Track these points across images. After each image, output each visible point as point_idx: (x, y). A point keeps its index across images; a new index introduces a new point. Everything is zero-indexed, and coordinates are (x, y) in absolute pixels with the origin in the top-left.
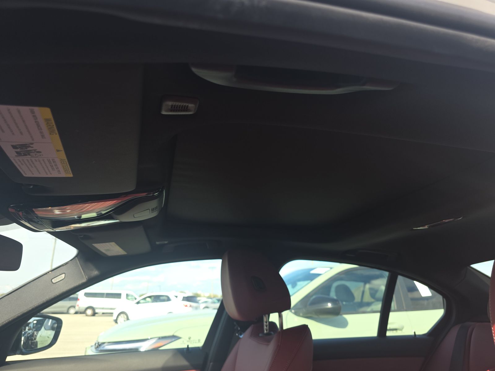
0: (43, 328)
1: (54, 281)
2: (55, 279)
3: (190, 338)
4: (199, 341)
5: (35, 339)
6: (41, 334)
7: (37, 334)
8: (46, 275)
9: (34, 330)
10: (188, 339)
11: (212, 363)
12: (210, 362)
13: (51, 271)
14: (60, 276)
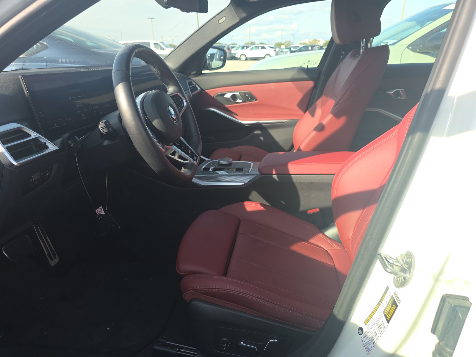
0: (214, 60)
1: (220, 22)
2: (220, 20)
3: (309, 61)
4: (316, 63)
5: (211, 67)
6: (214, 64)
7: (212, 63)
8: (214, 18)
9: (209, 60)
10: (308, 62)
11: (323, 77)
12: (322, 76)
13: (216, 15)
14: (223, 18)
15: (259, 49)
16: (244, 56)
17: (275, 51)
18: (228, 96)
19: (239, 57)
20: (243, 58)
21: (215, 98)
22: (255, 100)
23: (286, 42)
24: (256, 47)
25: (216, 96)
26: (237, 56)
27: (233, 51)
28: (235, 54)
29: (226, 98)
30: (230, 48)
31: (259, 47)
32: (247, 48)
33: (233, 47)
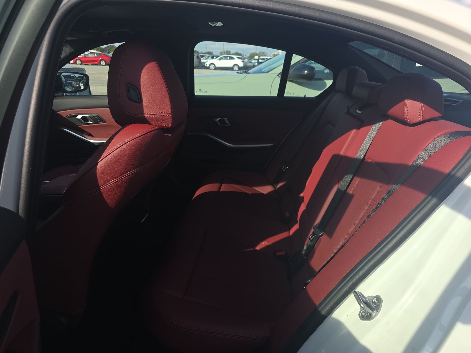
15: (227, 59)
16: (213, 66)
17: (243, 61)
18: (79, 117)
19: (208, 66)
20: (212, 67)
21: (68, 119)
22: (104, 122)
23: (260, 53)
24: (225, 57)
25: (68, 118)
26: (207, 65)
27: (203, 60)
28: (205, 63)
29: (78, 119)
30: (200, 57)
31: (228, 57)
32: (216, 58)
33: (202, 56)
